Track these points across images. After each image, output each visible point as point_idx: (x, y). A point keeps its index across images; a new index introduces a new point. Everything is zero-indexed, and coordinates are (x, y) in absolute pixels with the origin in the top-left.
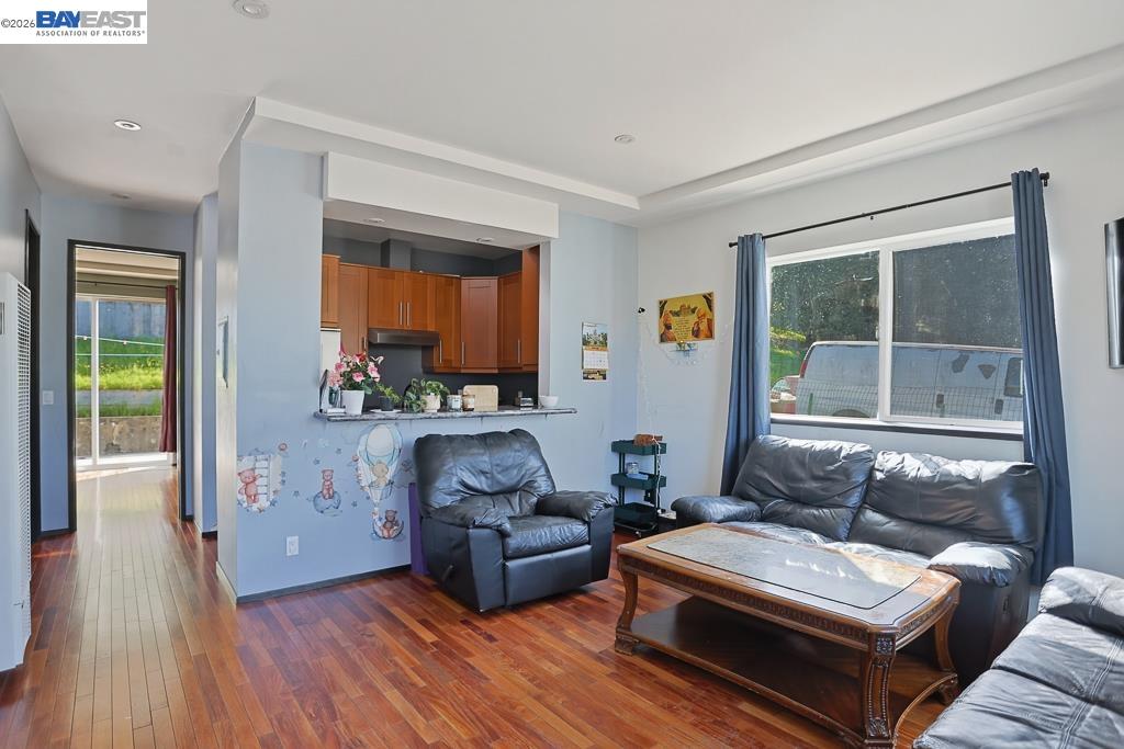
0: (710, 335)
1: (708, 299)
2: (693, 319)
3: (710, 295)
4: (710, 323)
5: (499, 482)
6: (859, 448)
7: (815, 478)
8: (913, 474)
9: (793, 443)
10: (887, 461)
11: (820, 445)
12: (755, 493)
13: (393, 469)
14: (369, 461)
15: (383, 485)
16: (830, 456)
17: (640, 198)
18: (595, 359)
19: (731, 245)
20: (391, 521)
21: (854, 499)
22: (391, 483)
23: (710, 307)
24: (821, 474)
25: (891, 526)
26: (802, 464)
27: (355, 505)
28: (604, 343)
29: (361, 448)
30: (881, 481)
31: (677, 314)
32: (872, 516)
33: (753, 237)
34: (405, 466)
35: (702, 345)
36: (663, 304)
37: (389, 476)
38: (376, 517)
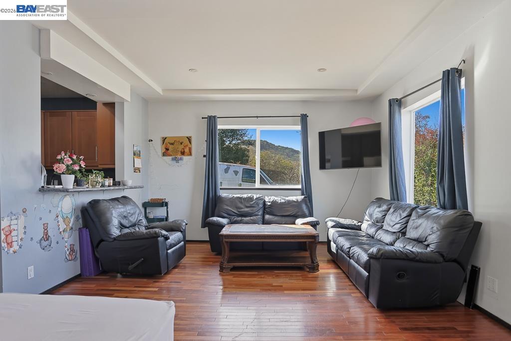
0: (190, 154)
1: (189, 139)
2: (182, 146)
3: (190, 137)
4: (190, 149)
5: (131, 221)
6: (258, 196)
7: (247, 207)
8: (279, 202)
9: (235, 196)
10: (269, 199)
11: (245, 196)
12: (225, 215)
13: (72, 220)
14: (63, 217)
15: (68, 230)
16: (251, 199)
17: (163, 90)
18: (138, 163)
19: (203, 118)
20: (72, 250)
21: (260, 213)
22: (72, 228)
23: (190, 142)
24: (249, 205)
25: (276, 218)
26: (241, 203)
27: (58, 243)
28: (140, 156)
29: (59, 209)
30: (270, 205)
31: (172, 144)
32: (267, 217)
33: (214, 117)
34: (77, 218)
35: (185, 158)
36: (164, 139)
37: (71, 225)
38: (66, 249)
